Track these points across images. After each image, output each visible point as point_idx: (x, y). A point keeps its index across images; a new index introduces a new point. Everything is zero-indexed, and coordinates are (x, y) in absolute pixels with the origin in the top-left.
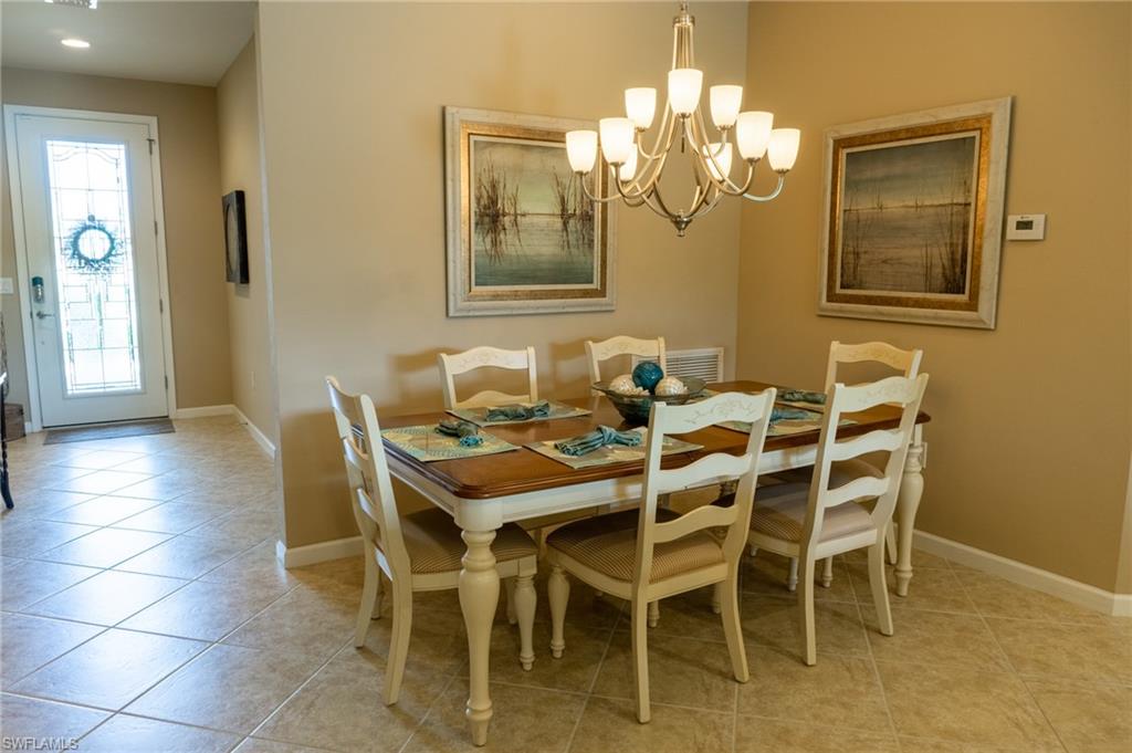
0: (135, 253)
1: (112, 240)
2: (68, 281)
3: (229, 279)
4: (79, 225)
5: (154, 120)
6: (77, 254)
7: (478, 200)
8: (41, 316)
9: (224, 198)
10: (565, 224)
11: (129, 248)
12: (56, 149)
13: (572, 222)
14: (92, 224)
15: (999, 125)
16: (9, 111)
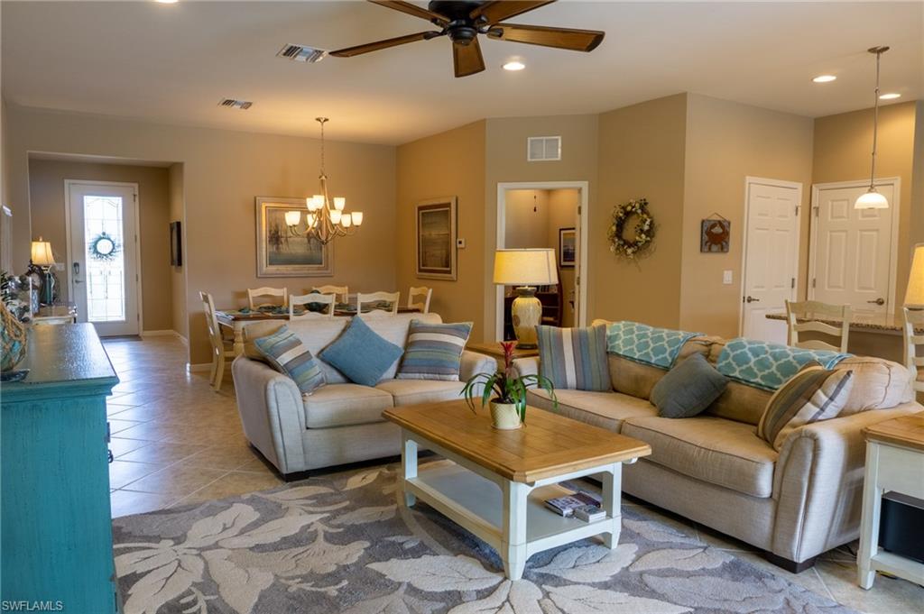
0: (124, 251)
1: (114, 245)
2: (92, 266)
3: (172, 264)
4: (98, 237)
5: (136, 185)
6: (96, 252)
7: (270, 231)
8: (77, 282)
9: (171, 224)
10: (309, 241)
11: (122, 248)
12: (88, 200)
13: (312, 240)
14: (104, 236)
15: (453, 206)
16: (67, 182)
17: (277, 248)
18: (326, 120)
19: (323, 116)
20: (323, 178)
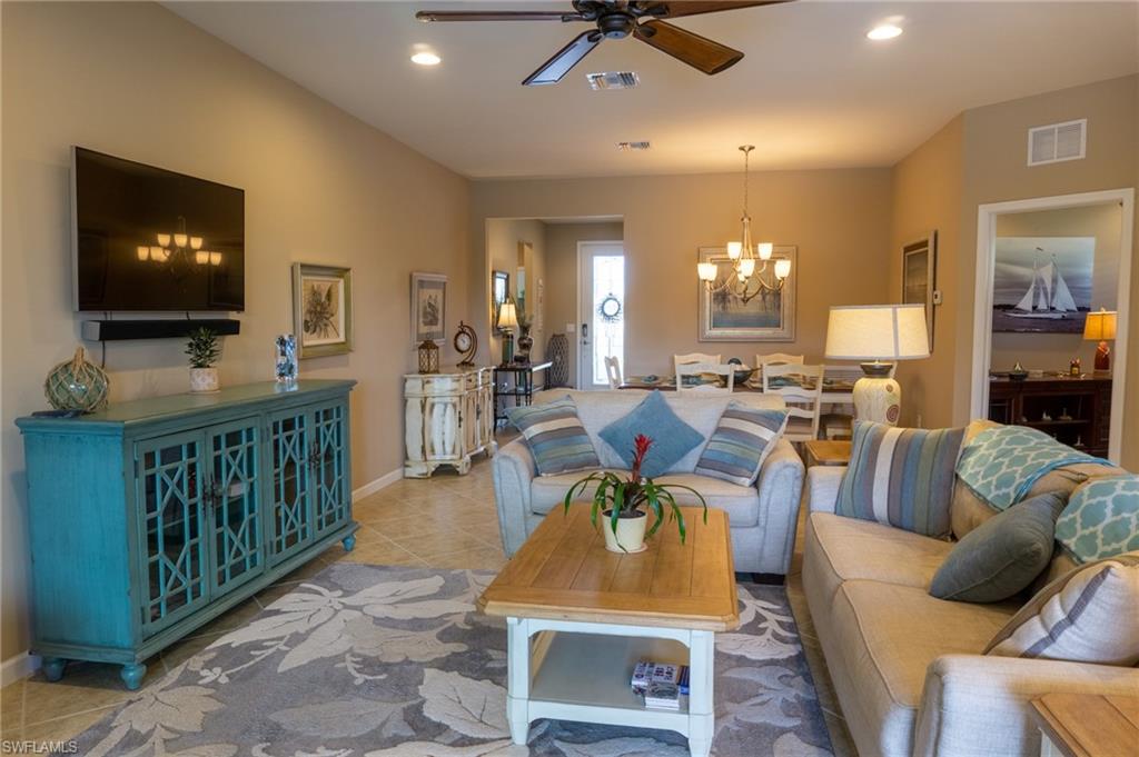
1: (618, 306)
2: (598, 326)
4: (605, 298)
6: (603, 312)
8: (585, 343)
11: (623, 310)
12: (597, 260)
14: (611, 298)
15: (931, 244)
16: (579, 243)
17: (724, 308)
18: (751, 148)
19: (747, 144)
20: (746, 220)
